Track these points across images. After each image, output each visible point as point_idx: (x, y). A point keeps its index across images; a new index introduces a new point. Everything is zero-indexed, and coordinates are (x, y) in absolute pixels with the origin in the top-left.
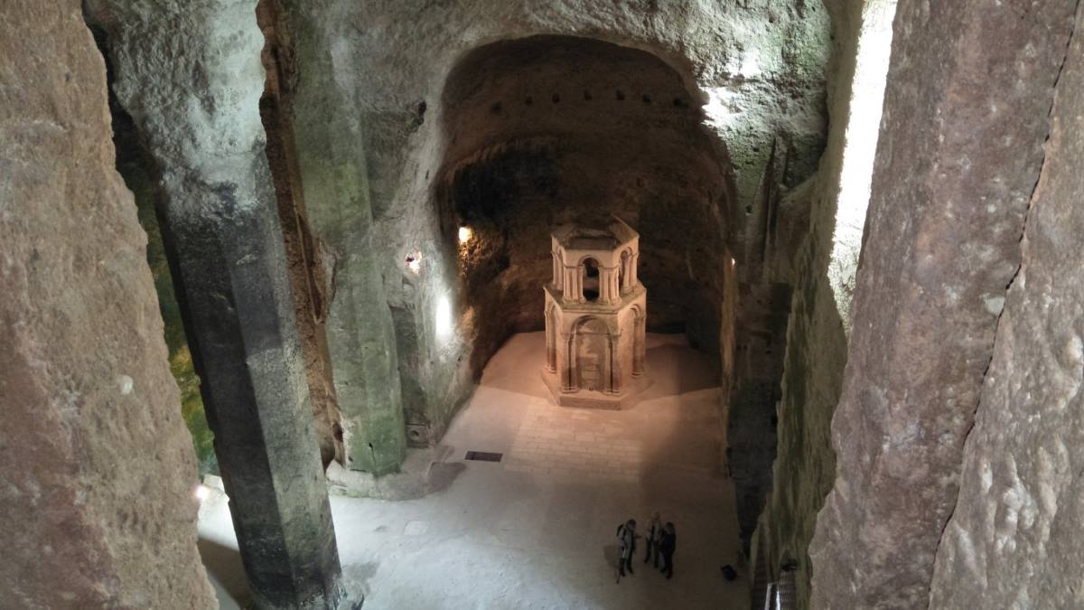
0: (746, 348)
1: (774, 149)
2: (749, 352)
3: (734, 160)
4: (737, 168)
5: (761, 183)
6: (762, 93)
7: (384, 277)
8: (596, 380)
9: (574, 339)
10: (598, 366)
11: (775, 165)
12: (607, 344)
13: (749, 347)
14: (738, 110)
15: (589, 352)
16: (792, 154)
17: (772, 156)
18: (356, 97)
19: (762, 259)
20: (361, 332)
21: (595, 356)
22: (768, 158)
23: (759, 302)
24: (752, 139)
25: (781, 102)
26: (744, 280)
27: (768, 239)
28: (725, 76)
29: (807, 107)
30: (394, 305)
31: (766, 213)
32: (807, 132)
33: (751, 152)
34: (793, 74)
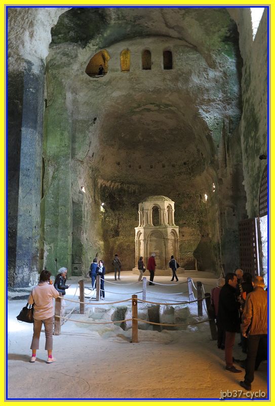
0: (224, 213)
1: (224, 123)
2: (226, 215)
3: (210, 128)
5: (221, 136)
6: (217, 105)
7: (72, 184)
10: (159, 256)
11: (225, 127)
12: (163, 244)
13: (226, 212)
14: (209, 112)
16: (231, 122)
18: (72, 113)
19: (226, 166)
21: (158, 251)
22: (222, 127)
23: (227, 188)
24: (216, 120)
25: (225, 107)
27: (227, 155)
28: (204, 100)
29: (233, 107)
30: (74, 201)
31: (225, 147)
32: (235, 114)
33: (216, 125)
34: (227, 96)
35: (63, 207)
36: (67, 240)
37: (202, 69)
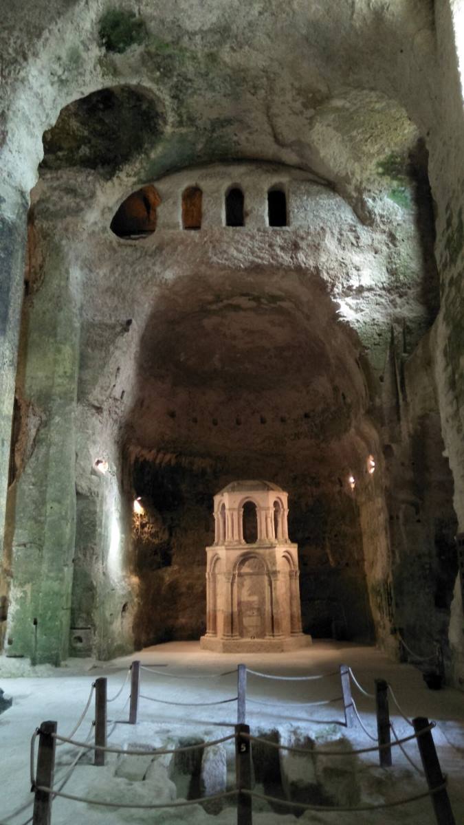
0: (398, 518)
1: (392, 333)
2: (401, 520)
3: (365, 343)
4: (368, 348)
5: (388, 359)
6: (378, 298)
7: (77, 455)
8: (257, 626)
9: (236, 580)
10: (259, 610)
11: (396, 342)
12: (267, 583)
13: (401, 515)
14: (362, 311)
15: (250, 595)
16: (407, 331)
17: (393, 338)
18: (81, 308)
19: (399, 419)
20: (50, 490)
21: (255, 598)
22: (389, 340)
23: (403, 464)
24: (375, 327)
25: (392, 301)
26: (387, 442)
27: (401, 397)
28: (350, 288)
29: (411, 301)
30: (80, 491)
31: (396, 380)
32: (414, 315)
33: (376, 337)
34: (397, 280)
35: (55, 505)
36: (61, 575)
37: (346, 227)
